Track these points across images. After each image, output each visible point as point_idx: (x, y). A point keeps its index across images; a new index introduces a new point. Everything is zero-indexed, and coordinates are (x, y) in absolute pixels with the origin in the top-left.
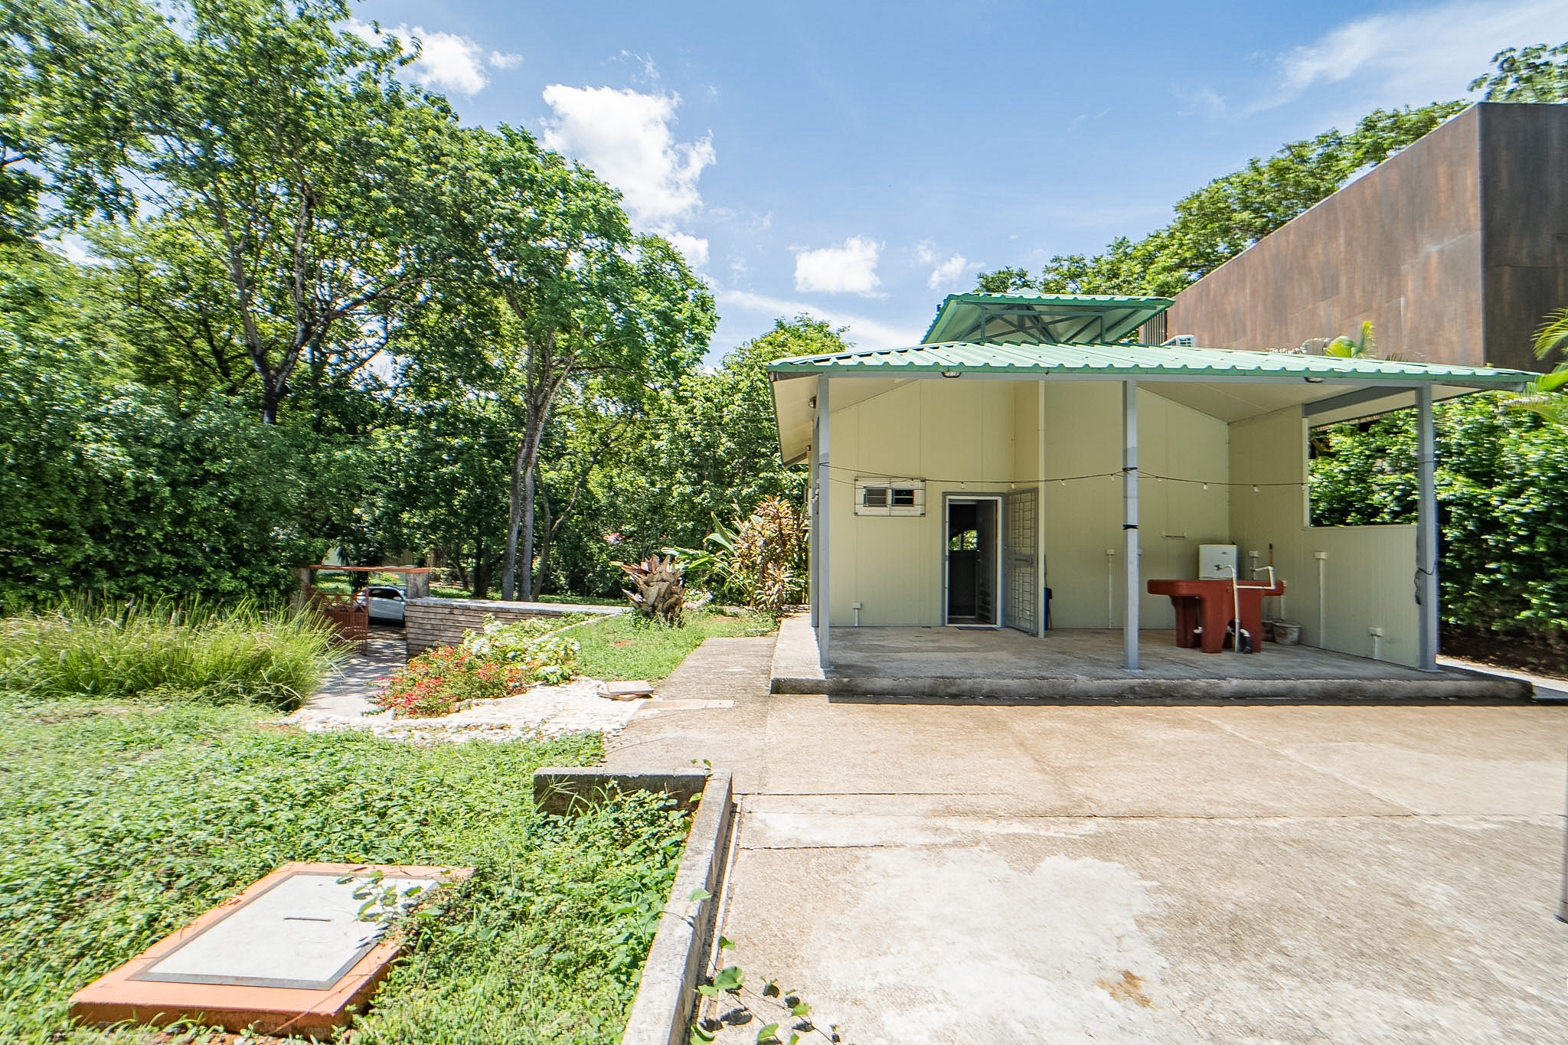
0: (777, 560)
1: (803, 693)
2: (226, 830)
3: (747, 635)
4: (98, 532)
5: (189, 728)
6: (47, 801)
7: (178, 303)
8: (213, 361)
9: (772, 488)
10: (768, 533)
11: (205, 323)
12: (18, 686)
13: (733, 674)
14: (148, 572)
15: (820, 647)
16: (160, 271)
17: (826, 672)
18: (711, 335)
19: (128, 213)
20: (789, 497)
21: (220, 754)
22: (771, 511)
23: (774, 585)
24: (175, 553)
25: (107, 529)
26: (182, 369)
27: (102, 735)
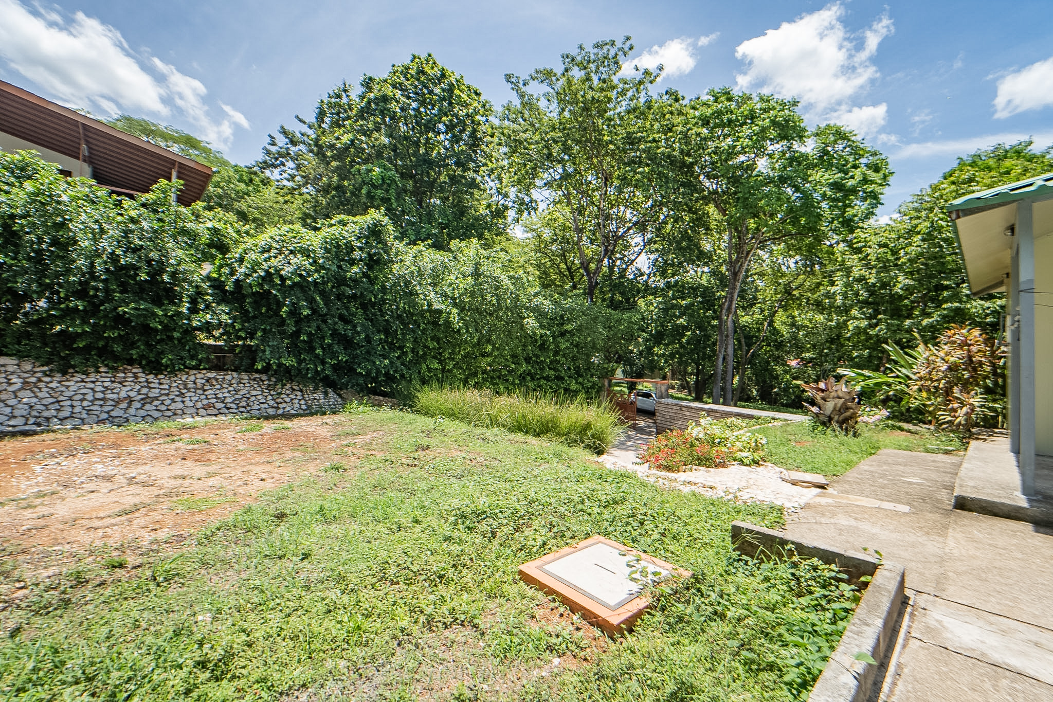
0: (966, 386)
1: (995, 515)
2: (572, 510)
3: (927, 451)
4: (528, 360)
5: (558, 455)
6: (512, 478)
7: (554, 247)
8: (567, 273)
9: (960, 317)
10: (952, 359)
11: (564, 255)
12: (504, 426)
13: (910, 483)
14: (544, 378)
15: (1023, 474)
16: (547, 234)
17: (1030, 501)
18: (886, 190)
19: (535, 209)
20: (983, 326)
21: (570, 471)
22: (958, 338)
23: (961, 408)
24: (554, 369)
25: (531, 358)
26: (555, 279)
27: (529, 453)
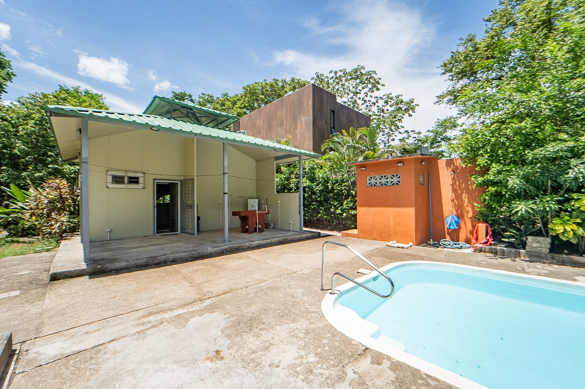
1: (72, 277)
3: (36, 252)
9: (57, 173)
10: (51, 197)
13: (21, 275)
15: (85, 253)
17: (87, 265)
22: (54, 185)
23: (56, 224)
